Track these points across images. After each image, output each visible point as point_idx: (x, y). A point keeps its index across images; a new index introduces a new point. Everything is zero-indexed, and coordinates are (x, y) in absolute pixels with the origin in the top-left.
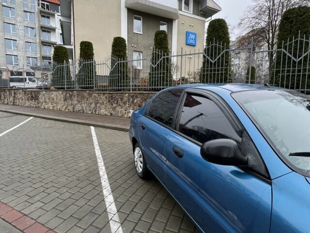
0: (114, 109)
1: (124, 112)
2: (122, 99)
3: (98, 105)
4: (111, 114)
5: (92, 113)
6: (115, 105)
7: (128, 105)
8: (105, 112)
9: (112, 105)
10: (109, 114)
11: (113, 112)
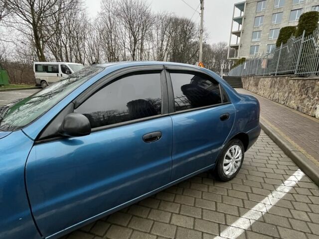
0: (302, 101)
1: (310, 107)
2: (313, 88)
3: (290, 95)
4: (298, 108)
5: (284, 104)
6: (304, 96)
7: (316, 98)
8: (293, 104)
9: (302, 95)
10: (296, 107)
11: (299, 106)
